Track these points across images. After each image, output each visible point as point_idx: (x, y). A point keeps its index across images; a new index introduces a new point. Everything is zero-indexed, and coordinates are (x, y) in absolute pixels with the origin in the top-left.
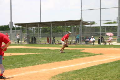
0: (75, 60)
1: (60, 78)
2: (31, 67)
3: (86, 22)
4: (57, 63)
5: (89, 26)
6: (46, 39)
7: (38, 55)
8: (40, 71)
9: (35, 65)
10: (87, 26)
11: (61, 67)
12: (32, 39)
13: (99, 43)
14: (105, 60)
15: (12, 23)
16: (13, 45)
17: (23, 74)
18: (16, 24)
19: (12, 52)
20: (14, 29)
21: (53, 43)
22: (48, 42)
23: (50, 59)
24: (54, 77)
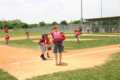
1: (116, 55)
2: (96, 48)
4: (114, 46)
7: (100, 40)
9: (99, 47)
11: (116, 49)
12: (96, 29)
15: (82, 19)
16: (83, 33)
17: (91, 52)
19: (83, 38)
20: (83, 23)
21: (110, 32)
23: (108, 43)
24: (112, 55)
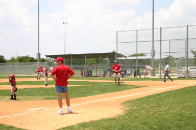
0: (125, 91)
1: (129, 104)
3: (121, 55)
5: (124, 58)
6: (80, 71)
8: (105, 99)
10: (122, 58)
11: (120, 97)
13: (135, 75)
14: (153, 91)
15: (39, 55)
17: (91, 102)
18: (47, 56)
20: (43, 60)
21: (87, 76)
22: (82, 75)
23: (101, 90)
24: (124, 104)
